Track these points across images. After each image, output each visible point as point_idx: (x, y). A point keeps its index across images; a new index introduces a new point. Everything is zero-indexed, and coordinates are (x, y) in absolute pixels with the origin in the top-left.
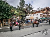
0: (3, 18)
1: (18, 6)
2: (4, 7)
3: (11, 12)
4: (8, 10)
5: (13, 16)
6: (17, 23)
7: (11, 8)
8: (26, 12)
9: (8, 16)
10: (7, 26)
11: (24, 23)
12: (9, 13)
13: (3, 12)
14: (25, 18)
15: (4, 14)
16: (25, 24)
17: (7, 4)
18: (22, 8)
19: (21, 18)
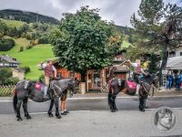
0: (87, 66)
1: (135, 21)
2: (89, 32)
3: (110, 45)
4: (100, 41)
5: (116, 59)
6: (131, 86)
7: (111, 29)
8: (167, 41)
9: (102, 61)
10: (99, 91)
11: (161, 84)
12: (103, 51)
13: (86, 48)
14: (164, 64)
15: (91, 53)
16: (163, 89)
17: (99, 18)
18: (151, 23)
19: (145, 64)
